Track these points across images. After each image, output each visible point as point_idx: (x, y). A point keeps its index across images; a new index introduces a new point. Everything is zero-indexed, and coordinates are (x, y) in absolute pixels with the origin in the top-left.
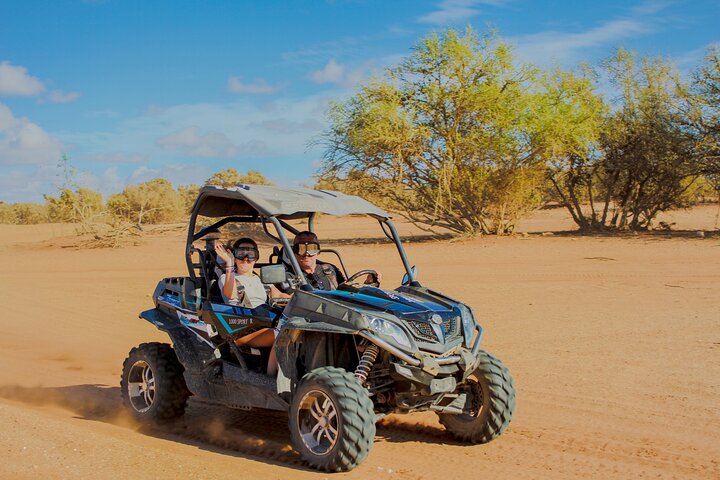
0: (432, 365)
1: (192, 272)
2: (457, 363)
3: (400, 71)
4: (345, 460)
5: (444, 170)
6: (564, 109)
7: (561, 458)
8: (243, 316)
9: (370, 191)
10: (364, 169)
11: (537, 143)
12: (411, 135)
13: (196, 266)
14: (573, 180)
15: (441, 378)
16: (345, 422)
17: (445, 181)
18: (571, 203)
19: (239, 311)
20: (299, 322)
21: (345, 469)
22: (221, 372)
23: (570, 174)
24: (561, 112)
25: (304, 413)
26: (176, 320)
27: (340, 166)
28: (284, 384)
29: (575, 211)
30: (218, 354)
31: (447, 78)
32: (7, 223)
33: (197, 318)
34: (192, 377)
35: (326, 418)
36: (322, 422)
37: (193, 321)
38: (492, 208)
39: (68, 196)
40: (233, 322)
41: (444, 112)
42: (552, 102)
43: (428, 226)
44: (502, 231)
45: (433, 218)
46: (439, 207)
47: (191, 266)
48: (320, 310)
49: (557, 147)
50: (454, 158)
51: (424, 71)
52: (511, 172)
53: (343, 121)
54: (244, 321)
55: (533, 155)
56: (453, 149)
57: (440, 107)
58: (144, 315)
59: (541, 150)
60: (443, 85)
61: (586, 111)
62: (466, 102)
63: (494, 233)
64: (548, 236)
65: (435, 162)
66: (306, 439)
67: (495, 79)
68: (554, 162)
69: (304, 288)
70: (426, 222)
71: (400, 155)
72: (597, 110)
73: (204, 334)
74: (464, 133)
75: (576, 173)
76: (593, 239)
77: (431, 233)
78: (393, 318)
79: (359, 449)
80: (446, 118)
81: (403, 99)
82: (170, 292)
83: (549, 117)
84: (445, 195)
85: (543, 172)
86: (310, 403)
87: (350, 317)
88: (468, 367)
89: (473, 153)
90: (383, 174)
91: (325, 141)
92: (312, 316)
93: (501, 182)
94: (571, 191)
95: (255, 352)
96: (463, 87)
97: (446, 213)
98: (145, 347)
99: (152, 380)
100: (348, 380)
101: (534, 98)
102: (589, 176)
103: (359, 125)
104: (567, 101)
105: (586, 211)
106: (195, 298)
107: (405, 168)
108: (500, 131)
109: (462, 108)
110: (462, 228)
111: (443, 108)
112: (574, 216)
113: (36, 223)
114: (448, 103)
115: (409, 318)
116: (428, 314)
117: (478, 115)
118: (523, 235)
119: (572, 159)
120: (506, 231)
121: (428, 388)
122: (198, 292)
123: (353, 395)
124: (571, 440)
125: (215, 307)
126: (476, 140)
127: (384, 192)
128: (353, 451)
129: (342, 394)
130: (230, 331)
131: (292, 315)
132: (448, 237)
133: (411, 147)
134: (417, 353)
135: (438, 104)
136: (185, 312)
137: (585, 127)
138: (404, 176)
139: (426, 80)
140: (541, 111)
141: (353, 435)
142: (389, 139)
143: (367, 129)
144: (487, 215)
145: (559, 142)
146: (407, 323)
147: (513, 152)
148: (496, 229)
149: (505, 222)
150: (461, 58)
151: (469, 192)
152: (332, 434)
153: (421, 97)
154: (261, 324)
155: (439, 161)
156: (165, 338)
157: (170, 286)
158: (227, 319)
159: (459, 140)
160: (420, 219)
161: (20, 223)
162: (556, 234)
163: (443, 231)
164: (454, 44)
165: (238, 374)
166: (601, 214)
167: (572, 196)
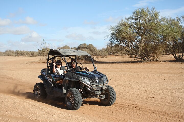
0: (95, 88)
1: (48, 67)
2: (101, 88)
3: (129, 19)
4: (75, 107)
5: (140, 45)
6: (172, 29)
7: (176, 120)
8: (57, 77)
9: (121, 50)
10: (120, 44)
11: (165, 38)
12: (132, 35)
13: (49, 66)
14: (174, 47)
15: (98, 91)
16: (75, 99)
17: (141, 47)
18: (173, 53)
19: (56, 76)
20: (67, 78)
21: (75, 110)
22: (53, 89)
23: (173, 46)
24: (171, 30)
25: (68, 98)
26: (45, 78)
27: (114, 43)
28: (65, 92)
29: (174, 55)
30: (53, 85)
31: (141, 21)
32: (28, 56)
33: (48, 77)
34: (47, 90)
35: (72, 99)
36: (71, 99)
37: (48, 78)
38: (152, 55)
39: (44, 50)
40: (55, 78)
41: (140, 29)
42: (169, 27)
43: (136, 59)
44: (155, 60)
45: (138, 57)
46: (139, 54)
47: (48, 66)
48: (72, 76)
49: (170, 39)
50: (143, 41)
51: (135, 19)
52: (158, 45)
53: (115, 31)
54: (57, 78)
55: (164, 41)
56: (143, 39)
57: (139, 28)
58: (39, 77)
59: (166, 39)
60: (140, 23)
61: (178, 30)
62: (146, 27)
63: (153, 61)
64: (167, 62)
65: (138, 42)
66: (68, 103)
67: (154, 21)
68: (169, 43)
69: (69, 71)
70: (135, 58)
71: (129, 40)
72: (181, 29)
73: (50, 81)
74: (146, 35)
75: (175, 46)
76: (179, 63)
77: (137, 61)
78: (87, 78)
79: (78, 105)
80: (141, 31)
81: (130, 26)
82: (44, 72)
83: (168, 31)
84: (141, 51)
85: (166, 45)
86: (69, 96)
87: (78, 77)
88: (104, 89)
89: (148, 40)
90: (124, 45)
91: (110, 37)
92: (70, 77)
93: (155, 48)
94: (173, 50)
95: (60, 85)
96: (146, 23)
97: (141, 55)
98: (39, 83)
99: (40, 91)
100: (76, 91)
101: (164, 26)
102: (178, 47)
103: (118, 33)
104: (173, 27)
105: (177, 55)
106: (48, 73)
107: (130, 44)
108: (155, 34)
109: (145, 29)
110: (145, 59)
111: (140, 28)
112: (174, 57)
113: (35, 56)
114: (142, 27)
115: (90, 78)
116: (95, 77)
117: (149, 30)
118: (161, 62)
119: (174, 42)
120: (156, 60)
121: (94, 93)
122: (49, 72)
123: (77, 94)
124: (179, 115)
125: (52, 75)
126: (149, 37)
127: (124, 50)
128: (77, 106)
129: (74, 93)
130: (55, 80)
131: (66, 77)
132: (141, 62)
133: (132, 38)
134: (92, 85)
135: (139, 27)
136: (46, 76)
137: (178, 34)
138: (130, 46)
139: (136, 21)
140: (166, 29)
141: (77, 102)
142: (126, 36)
143: (121, 34)
144: (152, 56)
145: (171, 37)
146: (90, 79)
147: (158, 40)
148: (154, 60)
149: (156, 58)
150: (145, 16)
151: (147, 50)
152: (73, 102)
153: (135, 26)
154: (61, 79)
155: (139, 42)
156: (42, 82)
157: (44, 70)
158: (54, 78)
159: (145, 37)
160: (134, 57)
161: (32, 56)
162: (170, 61)
163: (140, 60)
164: (143, 12)
165: (57, 89)
166: (181, 56)
167: (174, 51)
